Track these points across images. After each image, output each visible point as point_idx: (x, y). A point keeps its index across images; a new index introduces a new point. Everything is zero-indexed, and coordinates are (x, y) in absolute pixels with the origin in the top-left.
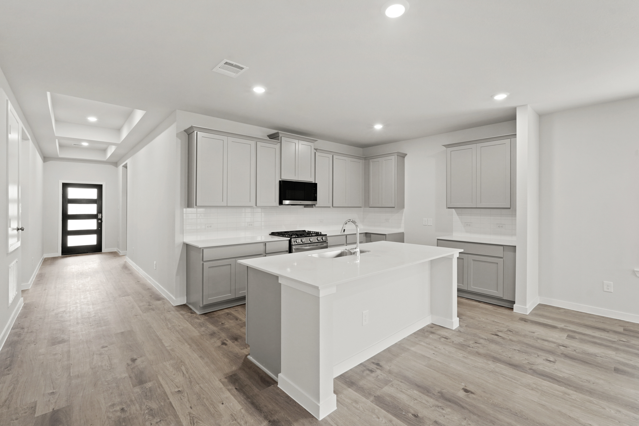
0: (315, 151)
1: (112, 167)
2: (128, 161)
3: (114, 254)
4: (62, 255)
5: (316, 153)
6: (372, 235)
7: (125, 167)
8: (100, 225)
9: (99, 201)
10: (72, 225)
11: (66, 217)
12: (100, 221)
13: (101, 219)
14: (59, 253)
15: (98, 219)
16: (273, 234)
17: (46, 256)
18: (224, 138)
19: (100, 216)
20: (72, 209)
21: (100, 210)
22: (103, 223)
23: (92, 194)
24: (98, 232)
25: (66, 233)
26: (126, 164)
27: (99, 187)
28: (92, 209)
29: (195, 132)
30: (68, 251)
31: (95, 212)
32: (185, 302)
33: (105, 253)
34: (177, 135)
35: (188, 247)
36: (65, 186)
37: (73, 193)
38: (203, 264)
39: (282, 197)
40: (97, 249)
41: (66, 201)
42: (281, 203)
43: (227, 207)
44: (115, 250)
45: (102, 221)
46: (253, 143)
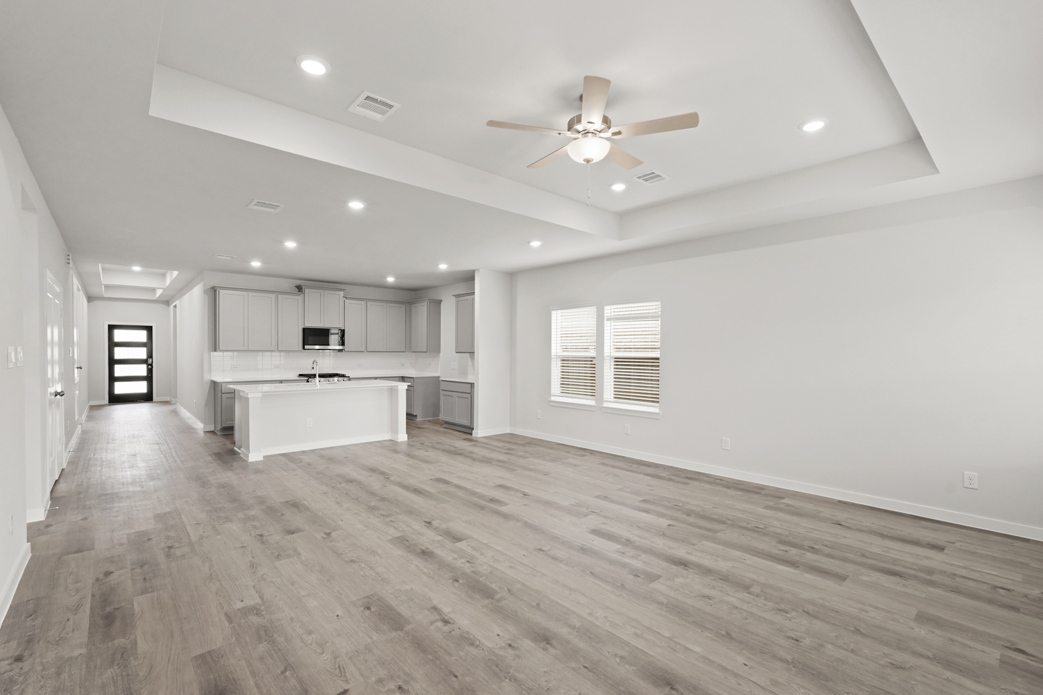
0: (345, 299)
1: (163, 306)
2: (177, 303)
3: (167, 403)
4: (109, 403)
5: (346, 300)
6: (406, 378)
7: (175, 306)
8: (150, 371)
9: (149, 345)
10: (119, 370)
11: (112, 362)
12: (150, 367)
13: (151, 365)
14: (107, 401)
15: (148, 365)
16: (300, 375)
17: (93, 403)
18: (245, 293)
19: (150, 361)
20: (119, 353)
21: (150, 355)
22: (153, 369)
23: (142, 336)
24: (149, 378)
25: (112, 379)
26: (176, 305)
27: (149, 329)
28: (142, 353)
29: (218, 290)
30: (115, 399)
31: (144, 357)
32: (213, 429)
33: (155, 402)
34: (205, 292)
35: (214, 383)
36: (111, 328)
37: (119, 336)
38: (221, 395)
39: (305, 343)
40: (147, 398)
41: (112, 345)
42: (304, 348)
43: (248, 351)
44: (167, 399)
45: (152, 367)
46: (273, 296)
